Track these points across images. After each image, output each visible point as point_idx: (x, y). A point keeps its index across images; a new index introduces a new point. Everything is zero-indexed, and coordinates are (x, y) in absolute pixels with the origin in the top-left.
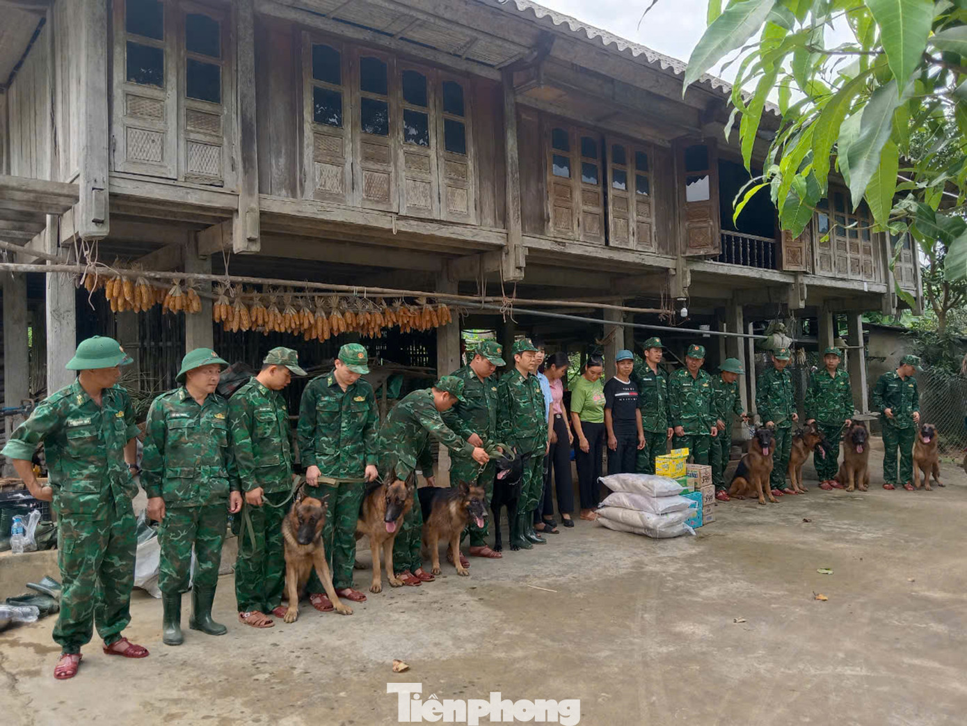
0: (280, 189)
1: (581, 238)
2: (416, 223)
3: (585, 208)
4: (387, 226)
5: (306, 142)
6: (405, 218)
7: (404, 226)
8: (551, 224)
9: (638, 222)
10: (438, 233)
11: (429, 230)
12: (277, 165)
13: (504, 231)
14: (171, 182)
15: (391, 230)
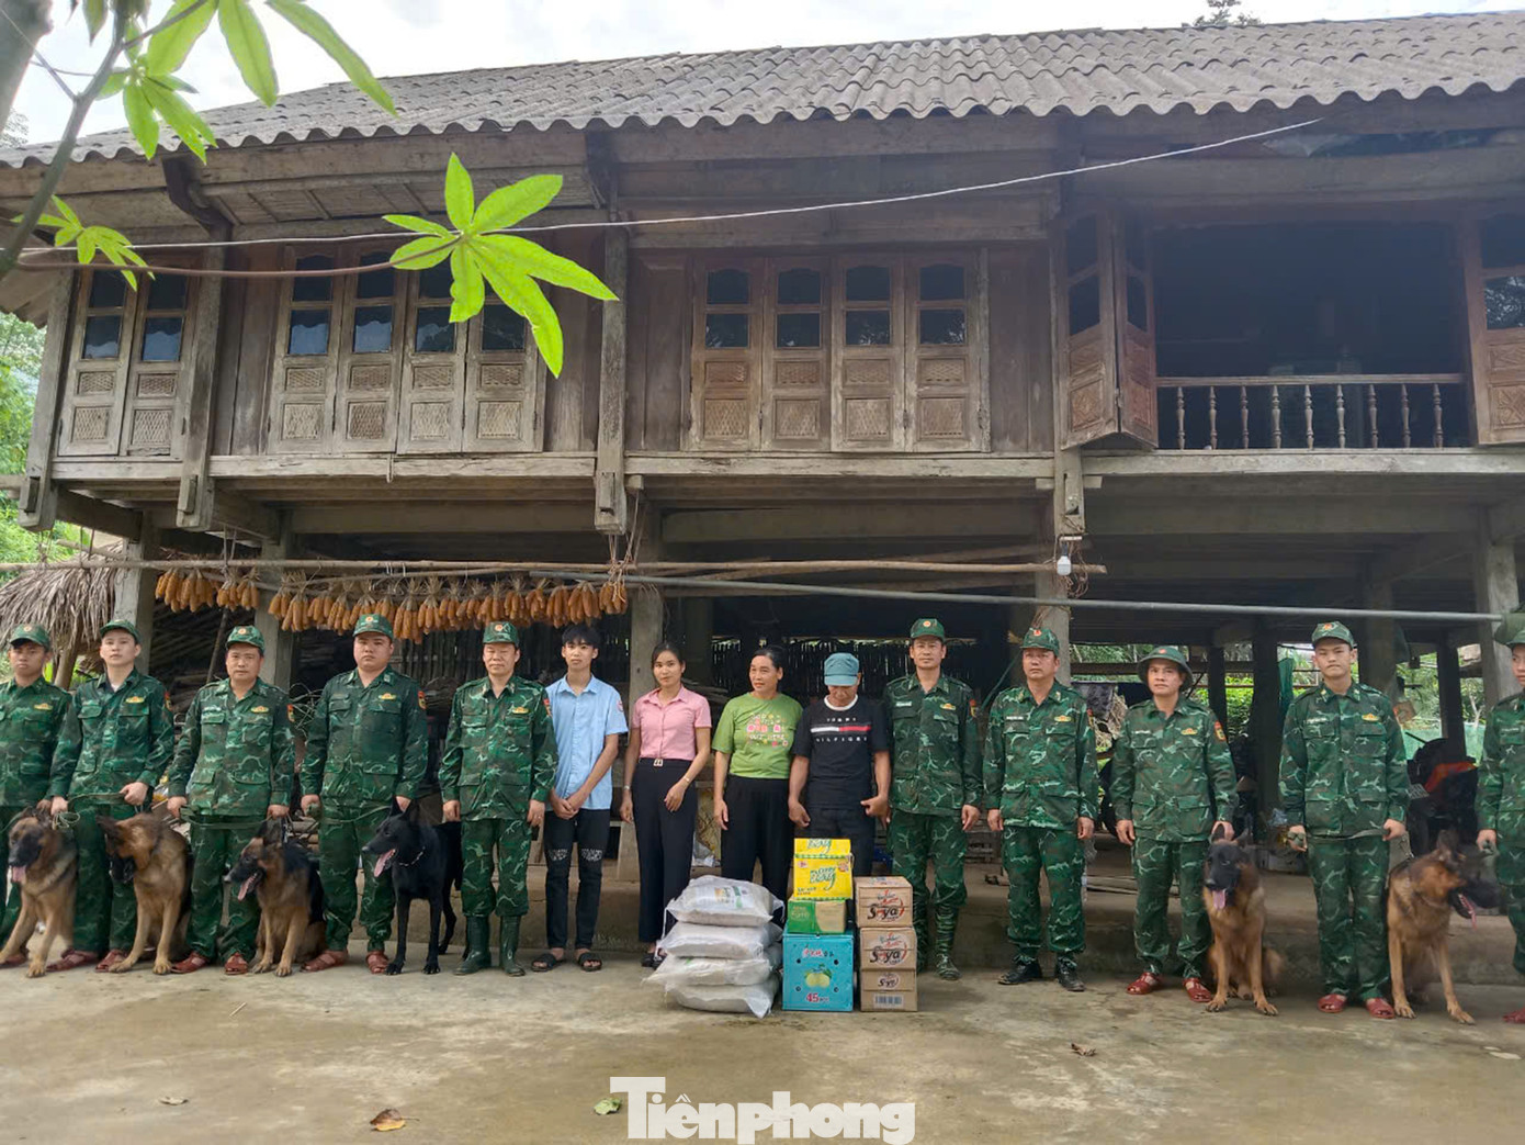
0: (241, 447)
1: (766, 446)
2: (426, 462)
3: (782, 392)
4: (379, 473)
5: (274, 381)
6: (408, 457)
7: (404, 469)
8: (694, 431)
9: (921, 397)
10: (465, 472)
11: (448, 469)
12: (243, 417)
13: (591, 454)
14: (111, 459)
15: (383, 478)
